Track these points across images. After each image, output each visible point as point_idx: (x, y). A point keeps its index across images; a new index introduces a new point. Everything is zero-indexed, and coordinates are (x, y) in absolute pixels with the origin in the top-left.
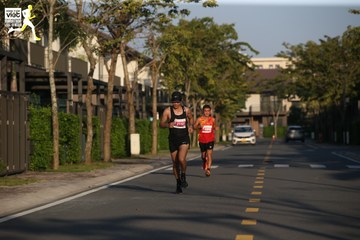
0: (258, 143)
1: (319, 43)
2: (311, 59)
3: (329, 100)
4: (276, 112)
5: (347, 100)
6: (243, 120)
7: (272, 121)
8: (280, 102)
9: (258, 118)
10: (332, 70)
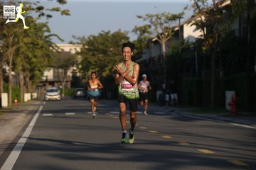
0: (62, 99)
2: (96, 46)
3: (107, 72)
4: (64, 79)
6: (42, 84)
7: (61, 85)
8: (66, 73)
9: (52, 83)
10: (110, 53)
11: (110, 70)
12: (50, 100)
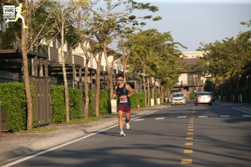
0: (187, 103)
1: (222, 42)
2: (217, 51)
3: (229, 76)
4: (197, 84)
5: (240, 76)
6: (177, 89)
7: (195, 89)
8: (199, 78)
9: (186, 88)
10: (230, 58)
11: (231, 75)
12: (176, 104)
